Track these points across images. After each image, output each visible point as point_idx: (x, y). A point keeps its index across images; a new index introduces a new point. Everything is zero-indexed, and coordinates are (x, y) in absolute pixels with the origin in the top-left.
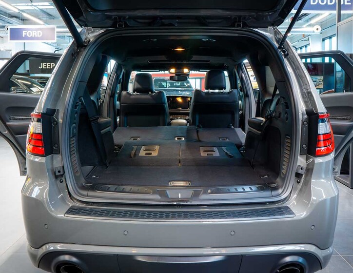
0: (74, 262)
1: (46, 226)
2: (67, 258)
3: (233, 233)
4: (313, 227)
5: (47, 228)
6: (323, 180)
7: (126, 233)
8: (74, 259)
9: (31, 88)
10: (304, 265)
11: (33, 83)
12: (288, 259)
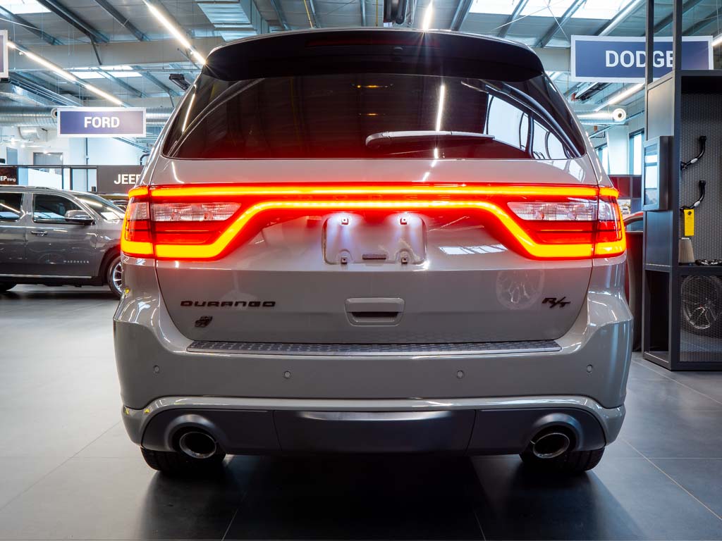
0: (201, 425)
1: (157, 369)
2: (189, 418)
3: (460, 375)
4: (589, 369)
5: (158, 372)
6: (606, 293)
7: (287, 375)
8: (204, 421)
9: (102, 213)
10: (575, 430)
11: (106, 205)
12: (550, 418)
